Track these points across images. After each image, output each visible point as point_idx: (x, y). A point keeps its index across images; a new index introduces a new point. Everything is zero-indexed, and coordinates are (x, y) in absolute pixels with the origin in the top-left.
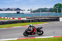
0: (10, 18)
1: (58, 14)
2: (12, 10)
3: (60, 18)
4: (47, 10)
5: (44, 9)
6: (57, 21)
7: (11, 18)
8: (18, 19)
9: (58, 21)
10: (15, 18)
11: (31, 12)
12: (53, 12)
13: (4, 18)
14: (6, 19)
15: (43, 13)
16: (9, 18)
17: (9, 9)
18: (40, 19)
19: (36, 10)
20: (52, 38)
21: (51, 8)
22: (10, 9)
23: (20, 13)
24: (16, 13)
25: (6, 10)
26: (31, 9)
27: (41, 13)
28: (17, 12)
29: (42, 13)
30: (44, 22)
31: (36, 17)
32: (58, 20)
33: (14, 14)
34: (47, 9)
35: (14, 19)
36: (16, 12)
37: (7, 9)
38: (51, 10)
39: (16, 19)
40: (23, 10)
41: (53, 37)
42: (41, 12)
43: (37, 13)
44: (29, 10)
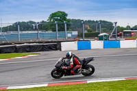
1: (57, 36)
3: (62, 43)
4: (34, 25)
6: (56, 50)
9: (59, 51)
12: (47, 30)
19: (9, 25)
20: (44, 87)
21: (43, 22)
30: (27, 52)
32: (58, 47)
34: (34, 23)
38: (42, 27)
41: (46, 85)
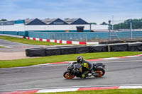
0: (61, 42)
2: (65, 23)
5: (140, 20)
7: (64, 42)
8: (80, 43)
10: (73, 42)
11: (110, 28)
13: (48, 41)
14: (53, 44)
15: (138, 30)
16: (58, 42)
17: (58, 21)
18: (129, 43)
22: (61, 21)
23: (85, 29)
24: (76, 29)
25: (52, 24)
26: (110, 22)
27: (132, 30)
28: (77, 27)
29: (136, 30)
30: (140, 50)
31: (120, 40)
33: (70, 31)
35: (71, 43)
36: (74, 27)
37: (55, 21)
39: (76, 43)
40: (90, 24)
42: (133, 28)
43: (123, 30)
44: (104, 23)
